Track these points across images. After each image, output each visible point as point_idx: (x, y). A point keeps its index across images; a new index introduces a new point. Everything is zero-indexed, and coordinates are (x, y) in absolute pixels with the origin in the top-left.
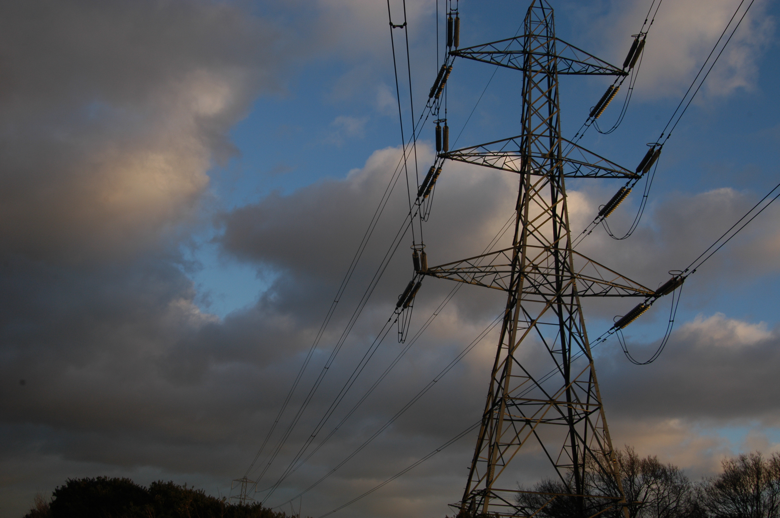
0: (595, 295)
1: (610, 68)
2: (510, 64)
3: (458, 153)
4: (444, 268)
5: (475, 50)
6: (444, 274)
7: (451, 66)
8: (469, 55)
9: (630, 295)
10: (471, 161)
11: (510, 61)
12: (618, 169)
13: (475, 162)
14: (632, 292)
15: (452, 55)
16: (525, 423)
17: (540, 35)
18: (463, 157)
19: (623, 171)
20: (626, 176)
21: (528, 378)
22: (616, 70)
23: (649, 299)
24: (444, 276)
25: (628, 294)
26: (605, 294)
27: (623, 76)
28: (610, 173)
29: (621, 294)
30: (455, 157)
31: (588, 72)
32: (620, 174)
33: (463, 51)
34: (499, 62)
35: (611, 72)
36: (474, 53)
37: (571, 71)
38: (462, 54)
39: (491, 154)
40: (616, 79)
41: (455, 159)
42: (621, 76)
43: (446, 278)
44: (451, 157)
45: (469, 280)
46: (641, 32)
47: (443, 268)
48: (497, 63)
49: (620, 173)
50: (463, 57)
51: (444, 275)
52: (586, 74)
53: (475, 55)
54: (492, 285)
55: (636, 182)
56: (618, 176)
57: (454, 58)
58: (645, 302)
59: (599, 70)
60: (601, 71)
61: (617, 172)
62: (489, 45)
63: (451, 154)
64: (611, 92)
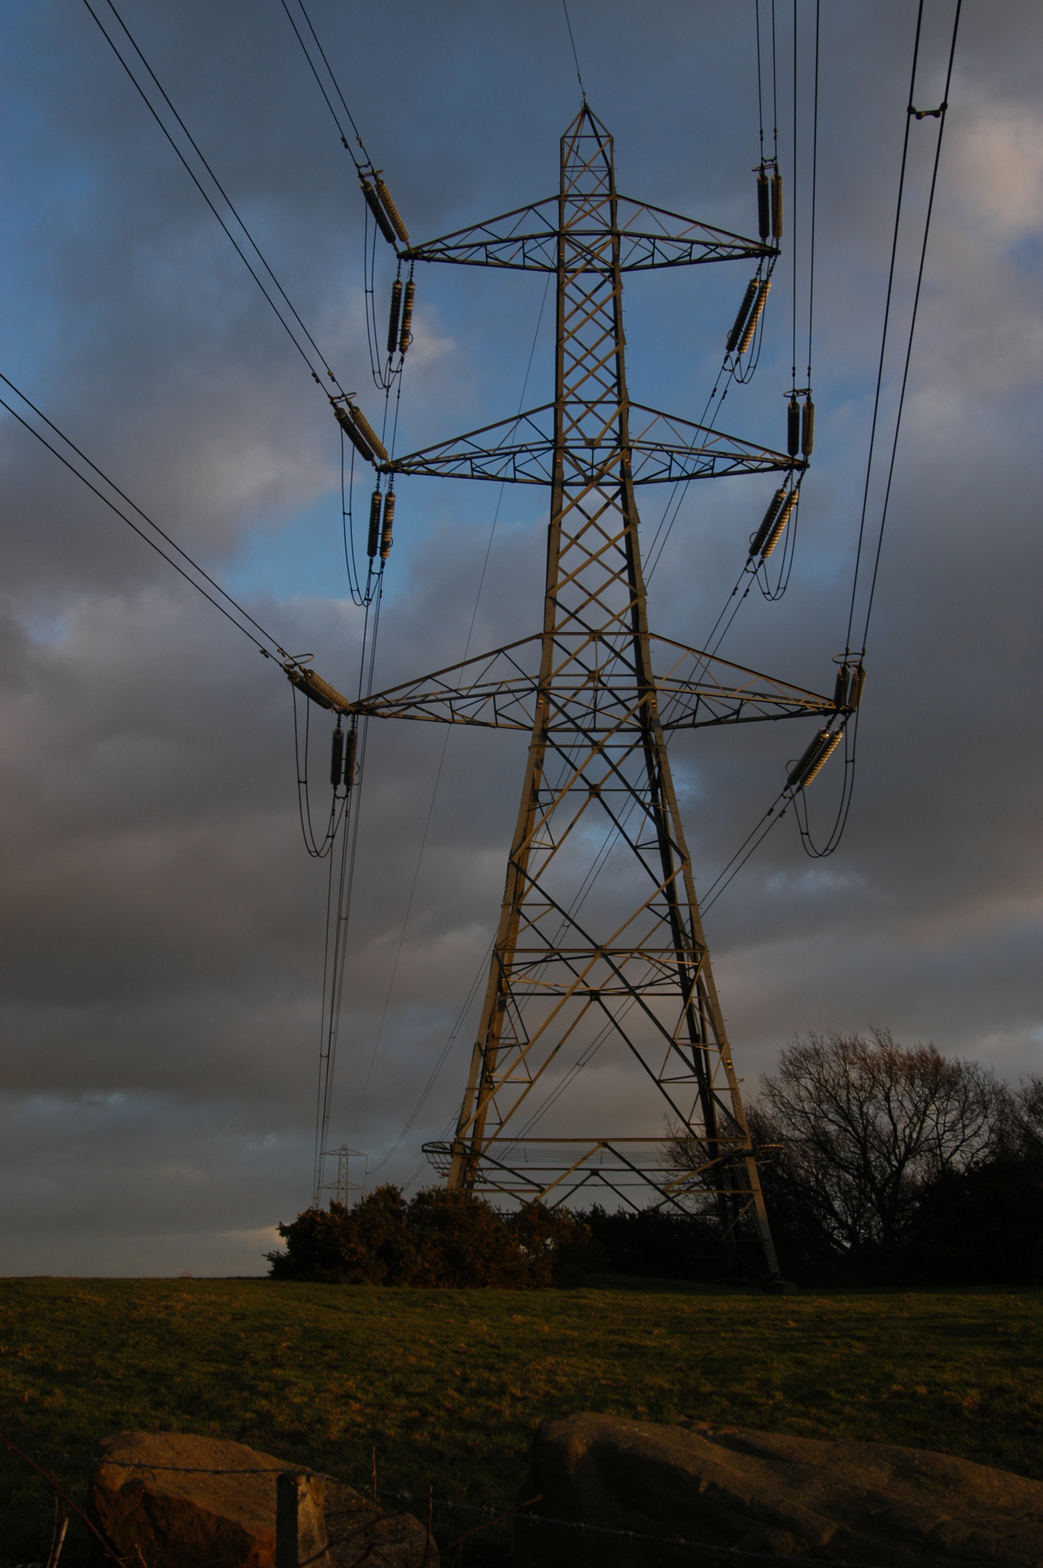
0: (718, 721)
1: (738, 243)
2: (528, 263)
3: (417, 459)
4: (391, 697)
5: (451, 242)
6: (395, 709)
7: (411, 283)
8: (439, 255)
9: (792, 715)
10: (447, 472)
11: (527, 255)
12: (758, 453)
13: (455, 472)
14: (794, 709)
15: (406, 260)
16: (588, 998)
17: (595, 193)
18: (427, 466)
19: (768, 456)
20: (776, 467)
21: (550, 907)
22: (752, 246)
23: (834, 717)
24: (394, 713)
25: (788, 713)
26: (736, 717)
27: (770, 257)
28: (741, 463)
29: (770, 714)
30: (412, 468)
31: (695, 256)
32: (764, 463)
33: (425, 249)
34: (506, 261)
35: (742, 252)
36: (449, 248)
37: (659, 259)
38: (426, 255)
39: (485, 454)
40: (757, 267)
41: (413, 472)
42: (767, 258)
43: (398, 718)
44: (405, 468)
45: (447, 715)
46: (762, 159)
47: (388, 697)
48: (502, 265)
49: (763, 460)
50: (429, 260)
51: (394, 711)
52: (691, 262)
53: (452, 254)
54: (499, 722)
55: (802, 476)
56: (761, 467)
57: (412, 265)
58: (828, 727)
59: (717, 250)
60: (723, 252)
61: (755, 459)
62: (478, 230)
63: (404, 462)
64: (755, 293)
